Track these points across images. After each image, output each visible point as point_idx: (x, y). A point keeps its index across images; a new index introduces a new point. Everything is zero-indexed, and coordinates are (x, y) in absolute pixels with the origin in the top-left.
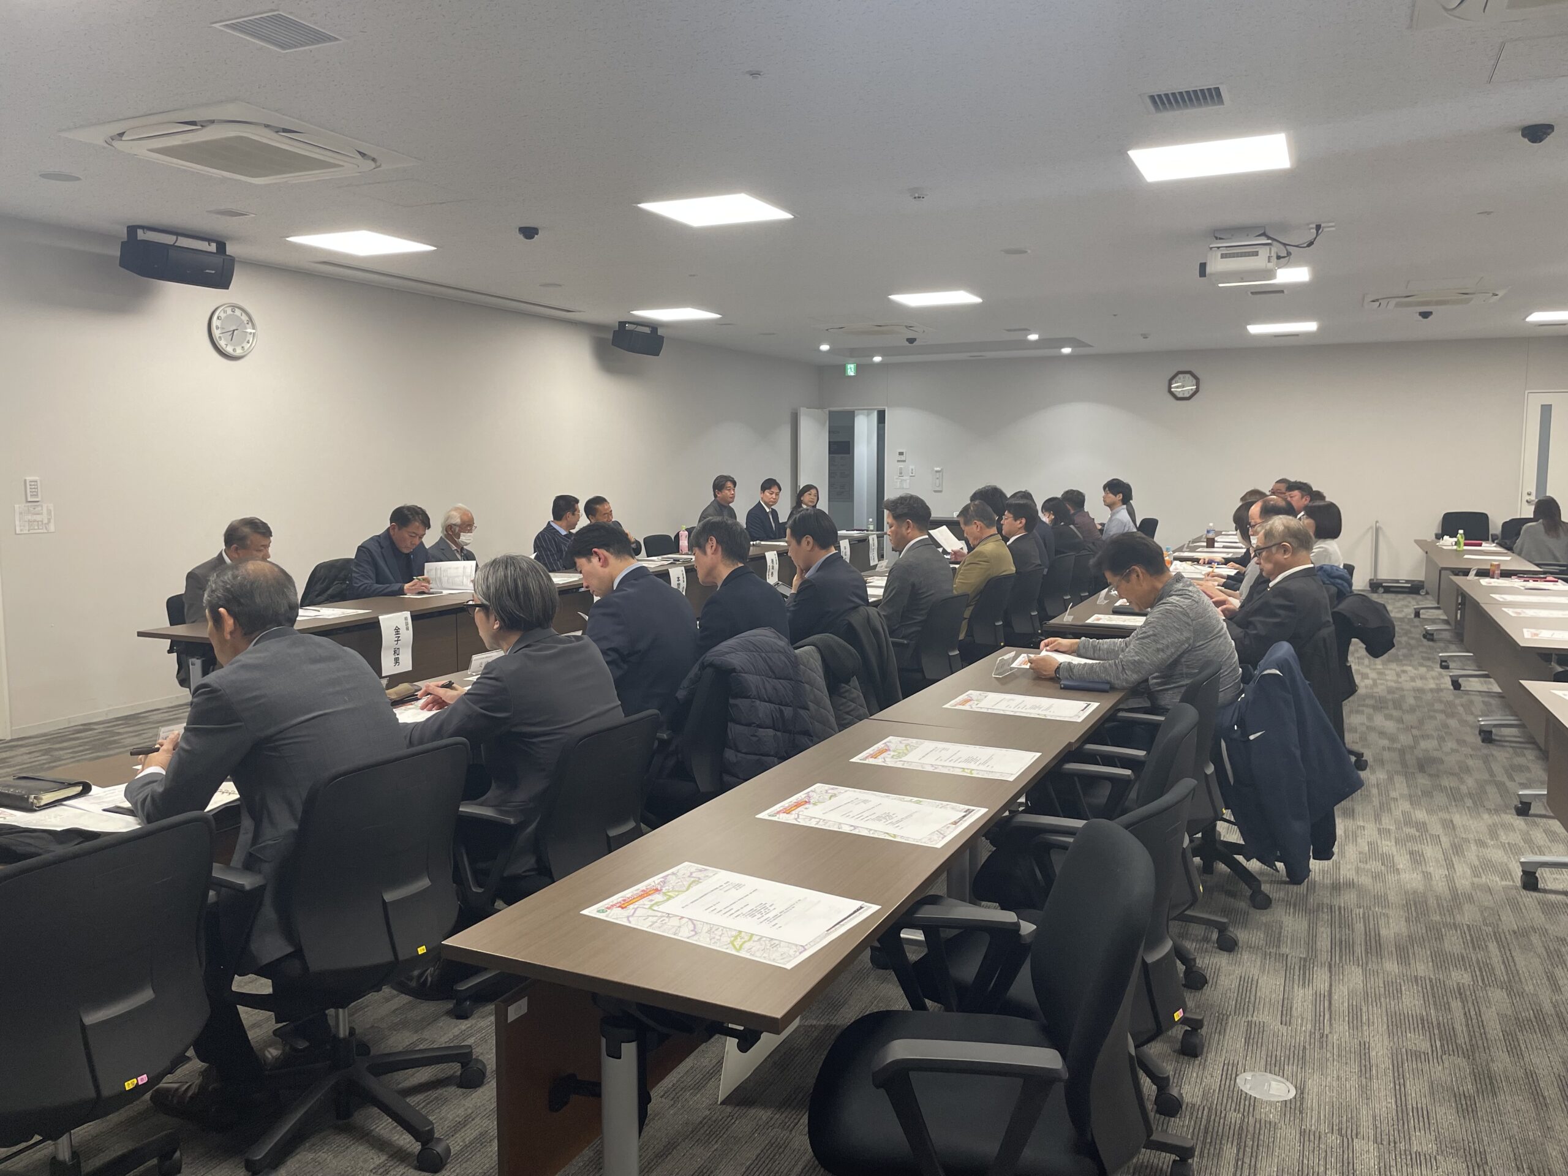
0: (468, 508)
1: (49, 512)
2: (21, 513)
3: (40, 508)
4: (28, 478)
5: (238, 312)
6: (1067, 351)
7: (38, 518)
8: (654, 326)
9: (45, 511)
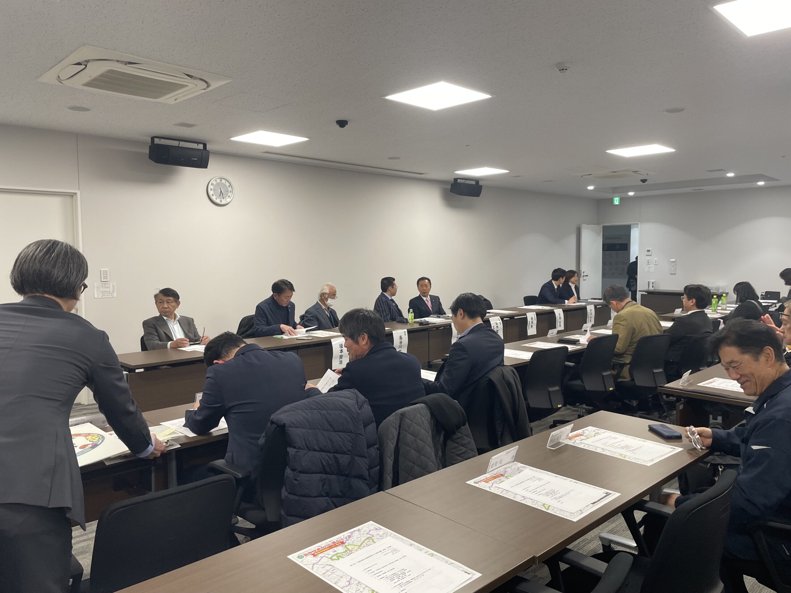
0: (333, 285)
1: (114, 286)
2: (98, 287)
3: (108, 285)
4: (102, 269)
5: (223, 181)
6: (761, 183)
7: (107, 290)
8: (477, 181)
9: (111, 285)
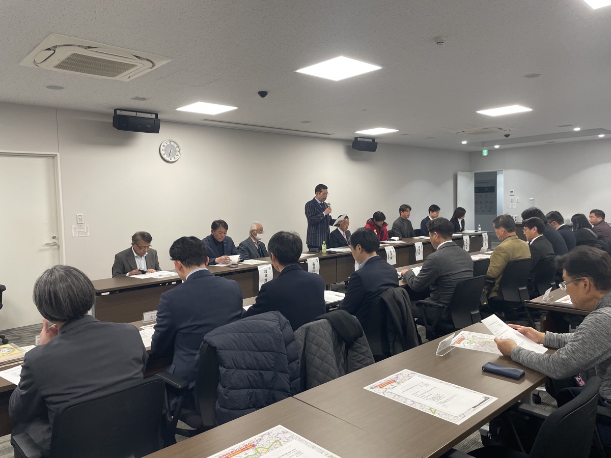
0: (260, 223)
1: (87, 228)
2: (75, 229)
3: (83, 226)
4: (78, 214)
5: (172, 143)
6: (601, 136)
7: (82, 230)
8: (373, 139)
9: (85, 226)
